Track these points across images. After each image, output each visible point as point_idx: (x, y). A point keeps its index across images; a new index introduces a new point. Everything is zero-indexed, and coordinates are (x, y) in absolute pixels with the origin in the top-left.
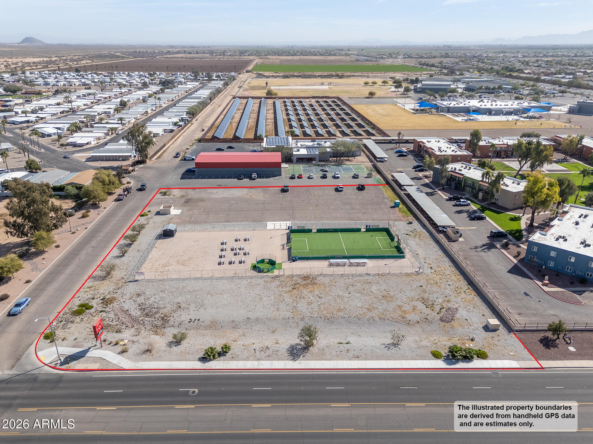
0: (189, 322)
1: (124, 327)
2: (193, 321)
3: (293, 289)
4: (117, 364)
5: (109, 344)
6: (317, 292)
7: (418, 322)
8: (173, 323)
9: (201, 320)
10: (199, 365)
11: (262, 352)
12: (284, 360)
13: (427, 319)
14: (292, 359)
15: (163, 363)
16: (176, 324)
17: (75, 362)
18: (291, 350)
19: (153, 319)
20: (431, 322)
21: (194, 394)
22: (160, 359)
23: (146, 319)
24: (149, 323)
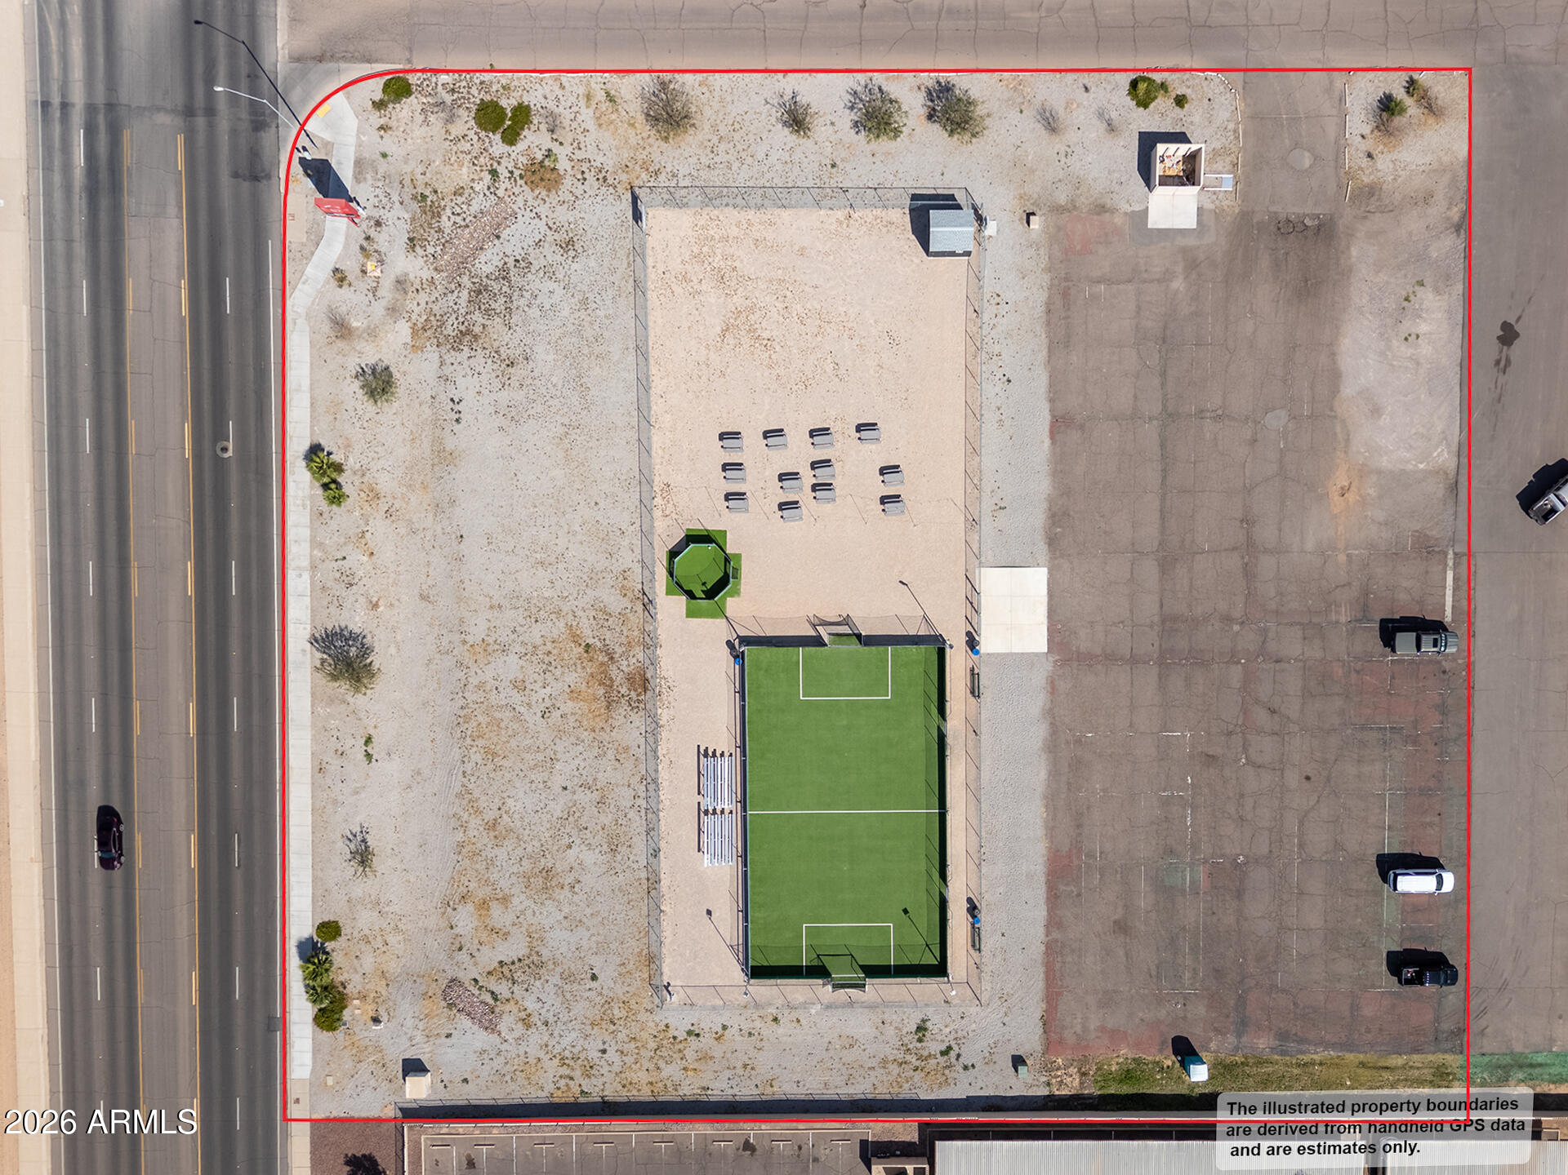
0: (452, 400)
1: (430, 250)
2: (457, 408)
3: (588, 645)
4: (304, 277)
5: (368, 238)
6: (569, 706)
7: (452, 928)
8: (448, 362)
9: (457, 427)
10: (297, 446)
11: (338, 575)
12: (313, 621)
13: (460, 949)
14: (317, 635)
15: (305, 370)
16: (448, 370)
17: (311, 185)
18: (342, 635)
19: (462, 311)
20: (451, 957)
21: (219, 452)
22: (318, 361)
23: (465, 293)
24: (451, 304)
